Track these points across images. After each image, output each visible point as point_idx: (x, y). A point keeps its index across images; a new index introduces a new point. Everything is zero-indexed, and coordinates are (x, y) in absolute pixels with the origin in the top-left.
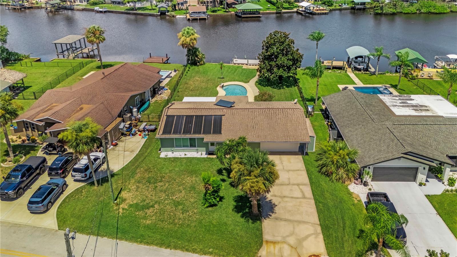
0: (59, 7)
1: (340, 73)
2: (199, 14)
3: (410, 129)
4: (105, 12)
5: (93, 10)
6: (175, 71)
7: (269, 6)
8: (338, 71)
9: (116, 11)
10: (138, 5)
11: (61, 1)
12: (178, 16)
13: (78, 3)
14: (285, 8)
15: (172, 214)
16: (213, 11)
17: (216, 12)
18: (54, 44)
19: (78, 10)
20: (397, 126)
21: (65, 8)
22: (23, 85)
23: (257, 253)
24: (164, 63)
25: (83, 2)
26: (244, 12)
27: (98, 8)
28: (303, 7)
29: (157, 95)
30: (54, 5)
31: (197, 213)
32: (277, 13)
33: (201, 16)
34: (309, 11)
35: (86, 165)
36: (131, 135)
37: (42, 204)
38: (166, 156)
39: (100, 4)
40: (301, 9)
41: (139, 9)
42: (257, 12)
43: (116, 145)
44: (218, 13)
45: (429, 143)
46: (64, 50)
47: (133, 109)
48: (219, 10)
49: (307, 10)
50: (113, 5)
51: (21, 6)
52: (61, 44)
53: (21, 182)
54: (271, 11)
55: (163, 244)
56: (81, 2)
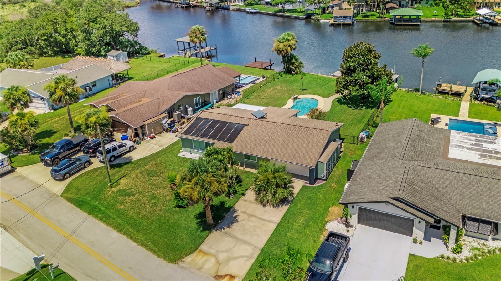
0: (218, 7)
1: (453, 100)
2: (344, 19)
3: (436, 175)
4: (255, 13)
5: (244, 11)
6: (264, 77)
7: (435, 13)
8: (451, 98)
9: (265, 13)
10: (287, 7)
11: (220, 1)
12: (322, 21)
13: (236, 3)
14: (458, 16)
15: (143, 205)
16: (364, 17)
17: (368, 17)
18: (177, 42)
19: (233, 10)
20: (423, 168)
21: (223, 8)
22: (127, 76)
23: (183, 257)
24: (264, 69)
25: (241, 2)
26: (402, 19)
27: (250, 8)
28: (480, 15)
29: (226, 99)
30: (212, 4)
31: (163, 210)
32: (444, 21)
33: (346, 21)
34: (487, 21)
35: (108, 149)
36: (171, 131)
37: (59, 173)
38: (183, 155)
39: (255, 5)
40: (478, 18)
41: (289, 11)
42: (418, 19)
43: (153, 138)
44: (370, 18)
45: (449, 195)
46: (185, 48)
47: (188, 108)
48: (372, 15)
49: (485, 20)
50: (266, 7)
51: (187, 5)
52: (184, 42)
53: (59, 153)
54: (437, 19)
55: (118, 227)
56: (239, 2)
